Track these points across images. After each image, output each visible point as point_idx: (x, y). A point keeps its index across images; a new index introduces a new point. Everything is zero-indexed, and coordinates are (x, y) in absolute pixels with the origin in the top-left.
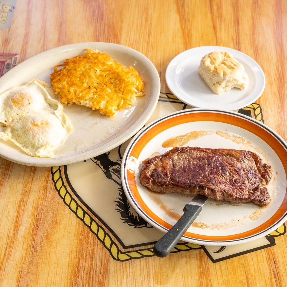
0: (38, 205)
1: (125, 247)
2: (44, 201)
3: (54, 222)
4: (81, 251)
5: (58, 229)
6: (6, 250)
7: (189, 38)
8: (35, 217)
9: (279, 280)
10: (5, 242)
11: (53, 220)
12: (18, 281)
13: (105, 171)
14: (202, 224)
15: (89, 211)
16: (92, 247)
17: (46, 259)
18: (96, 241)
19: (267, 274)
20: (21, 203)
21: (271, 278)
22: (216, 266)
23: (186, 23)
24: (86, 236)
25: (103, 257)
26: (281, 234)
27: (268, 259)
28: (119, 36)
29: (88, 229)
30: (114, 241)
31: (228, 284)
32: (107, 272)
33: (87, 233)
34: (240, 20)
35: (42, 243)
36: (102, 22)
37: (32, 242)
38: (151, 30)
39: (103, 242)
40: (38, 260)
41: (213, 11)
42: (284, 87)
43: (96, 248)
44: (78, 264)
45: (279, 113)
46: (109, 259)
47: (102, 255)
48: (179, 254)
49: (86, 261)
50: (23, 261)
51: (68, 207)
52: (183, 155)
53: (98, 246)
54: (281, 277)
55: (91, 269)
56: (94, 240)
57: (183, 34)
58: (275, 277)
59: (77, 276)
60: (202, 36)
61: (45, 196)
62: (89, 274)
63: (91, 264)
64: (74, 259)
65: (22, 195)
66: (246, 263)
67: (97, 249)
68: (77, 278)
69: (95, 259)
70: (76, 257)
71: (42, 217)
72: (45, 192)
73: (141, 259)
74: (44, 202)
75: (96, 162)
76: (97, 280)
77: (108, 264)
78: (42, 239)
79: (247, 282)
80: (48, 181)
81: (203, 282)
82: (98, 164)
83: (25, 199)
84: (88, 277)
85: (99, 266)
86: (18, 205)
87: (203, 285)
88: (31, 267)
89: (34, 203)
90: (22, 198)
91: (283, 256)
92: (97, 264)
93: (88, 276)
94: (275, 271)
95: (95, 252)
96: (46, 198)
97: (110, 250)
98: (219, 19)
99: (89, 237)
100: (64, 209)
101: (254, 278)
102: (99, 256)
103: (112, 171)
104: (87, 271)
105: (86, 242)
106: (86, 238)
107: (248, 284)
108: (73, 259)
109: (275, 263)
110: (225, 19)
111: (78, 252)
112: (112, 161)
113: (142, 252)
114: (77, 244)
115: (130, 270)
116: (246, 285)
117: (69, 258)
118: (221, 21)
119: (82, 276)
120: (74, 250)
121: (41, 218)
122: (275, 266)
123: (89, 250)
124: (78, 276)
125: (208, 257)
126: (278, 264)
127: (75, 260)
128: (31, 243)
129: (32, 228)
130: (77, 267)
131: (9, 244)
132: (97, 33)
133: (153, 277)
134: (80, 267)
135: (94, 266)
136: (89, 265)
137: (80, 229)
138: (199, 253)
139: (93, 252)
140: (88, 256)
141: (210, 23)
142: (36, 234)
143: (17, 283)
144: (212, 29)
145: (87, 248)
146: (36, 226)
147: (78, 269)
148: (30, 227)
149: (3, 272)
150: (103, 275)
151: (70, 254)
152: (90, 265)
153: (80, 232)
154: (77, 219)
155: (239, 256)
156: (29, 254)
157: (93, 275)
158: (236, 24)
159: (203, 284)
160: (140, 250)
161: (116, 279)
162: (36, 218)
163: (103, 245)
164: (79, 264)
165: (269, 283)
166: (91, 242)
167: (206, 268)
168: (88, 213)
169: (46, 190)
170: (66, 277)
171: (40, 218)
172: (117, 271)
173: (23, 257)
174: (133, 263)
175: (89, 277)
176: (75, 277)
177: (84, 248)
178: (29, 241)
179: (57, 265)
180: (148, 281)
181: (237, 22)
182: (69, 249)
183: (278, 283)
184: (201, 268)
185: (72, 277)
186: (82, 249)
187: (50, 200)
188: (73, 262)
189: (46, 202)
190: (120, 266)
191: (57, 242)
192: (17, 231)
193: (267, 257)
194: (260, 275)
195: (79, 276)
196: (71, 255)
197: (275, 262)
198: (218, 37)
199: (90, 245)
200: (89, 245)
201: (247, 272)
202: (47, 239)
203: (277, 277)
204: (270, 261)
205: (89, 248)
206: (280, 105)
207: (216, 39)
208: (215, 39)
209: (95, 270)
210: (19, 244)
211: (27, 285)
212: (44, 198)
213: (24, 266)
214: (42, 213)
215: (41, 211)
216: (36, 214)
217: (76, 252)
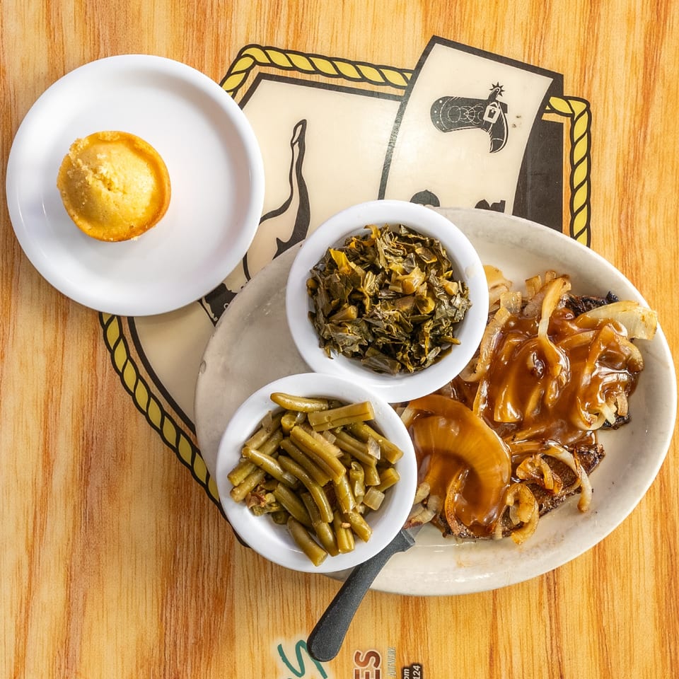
0: (83, 410)
2: (94, 400)
3: (119, 453)
4: (178, 524)
5: (129, 470)
6: (35, 518)
8: (81, 440)
9: (555, 597)
10: (30, 499)
11: (117, 449)
12: (68, 587)
13: (216, 321)
15: (187, 428)
16: (199, 514)
18: (205, 503)
19: (534, 585)
20: (48, 405)
21: (541, 594)
24: (184, 489)
29: (187, 471)
32: (229, 572)
33: (187, 482)
35: (101, 505)
39: (219, 505)
40: (97, 542)
42: (664, 34)
43: (206, 518)
44: (173, 554)
45: (634, 132)
46: (231, 543)
47: (218, 534)
49: (188, 547)
50: (70, 544)
51: (144, 417)
53: (209, 513)
54: (562, 591)
55: (198, 565)
56: (202, 499)
58: (549, 590)
59: (173, 578)
61: (94, 388)
62: (195, 574)
63: (199, 554)
64: (166, 540)
65: (48, 384)
67: (208, 521)
68: (174, 584)
69: (204, 542)
70: (168, 537)
71: (95, 441)
72: (94, 376)
74: (94, 404)
76: (211, 588)
77: (230, 554)
78: (100, 495)
79: (493, 600)
80: (96, 348)
83: (54, 394)
84: (194, 582)
85: (214, 557)
86: (42, 409)
88: (88, 557)
89: (75, 405)
90: (49, 393)
92: (209, 555)
93: (195, 579)
94: (551, 578)
95: (205, 527)
96: (96, 392)
99: (191, 493)
100: (136, 421)
101: (507, 593)
102: (213, 537)
104: (193, 568)
105: (186, 503)
106: (186, 494)
107: (494, 604)
108: (163, 541)
111: (171, 528)
112: (229, 290)
114: (170, 507)
115: (272, 569)
116: (491, 607)
117: (156, 540)
119: (184, 579)
120: (165, 521)
123: (192, 522)
124: (175, 578)
127: (168, 543)
128: (81, 503)
129: (78, 467)
130: (173, 559)
131: (39, 504)
136: (194, 557)
137: (173, 471)
139: (201, 525)
140: (191, 536)
142: (87, 483)
143: (67, 591)
145: (189, 517)
146: (86, 463)
147: (174, 563)
148: (74, 466)
149: (37, 566)
150: (221, 579)
151: (157, 531)
152: (196, 555)
153: (173, 481)
154: (163, 448)
156: (81, 528)
157: (203, 577)
161: (247, 587)
162: (83, 445)
163: (219, 512)
164: (175, 552)
165: (535, 604)
166: (196, 504)
168: (186, 432)
169: (95, 371)
170: (154, 581)
171: (90, 443)
172: (247, 570)
173: (69, 535)
175: (196, 581)
176: (171, 580)
177: (182, 518)
178: (76, 498)
179: (135, 554)
180: (306, 593)
182: (154, 519)
183: (553, 605)
185: (164, 581)
187: (105, 398)
188: (163, 548)
189: (98, 404)
191: (130, 503)
192: (50, 474)
195: (178, 579)
196: (158, 533)
199: (194, 510)
200: (192, 509)
202: (109, 496)
203: (553, 592)
205: (192, 516)
209: (206, 567)
210: (58, 505)
211: (85, 595)
212: (94, 393)
213: (74, 554)
214: (93, 432)
215: (90, 427)
216: (81, 432)
217: (169, 527)
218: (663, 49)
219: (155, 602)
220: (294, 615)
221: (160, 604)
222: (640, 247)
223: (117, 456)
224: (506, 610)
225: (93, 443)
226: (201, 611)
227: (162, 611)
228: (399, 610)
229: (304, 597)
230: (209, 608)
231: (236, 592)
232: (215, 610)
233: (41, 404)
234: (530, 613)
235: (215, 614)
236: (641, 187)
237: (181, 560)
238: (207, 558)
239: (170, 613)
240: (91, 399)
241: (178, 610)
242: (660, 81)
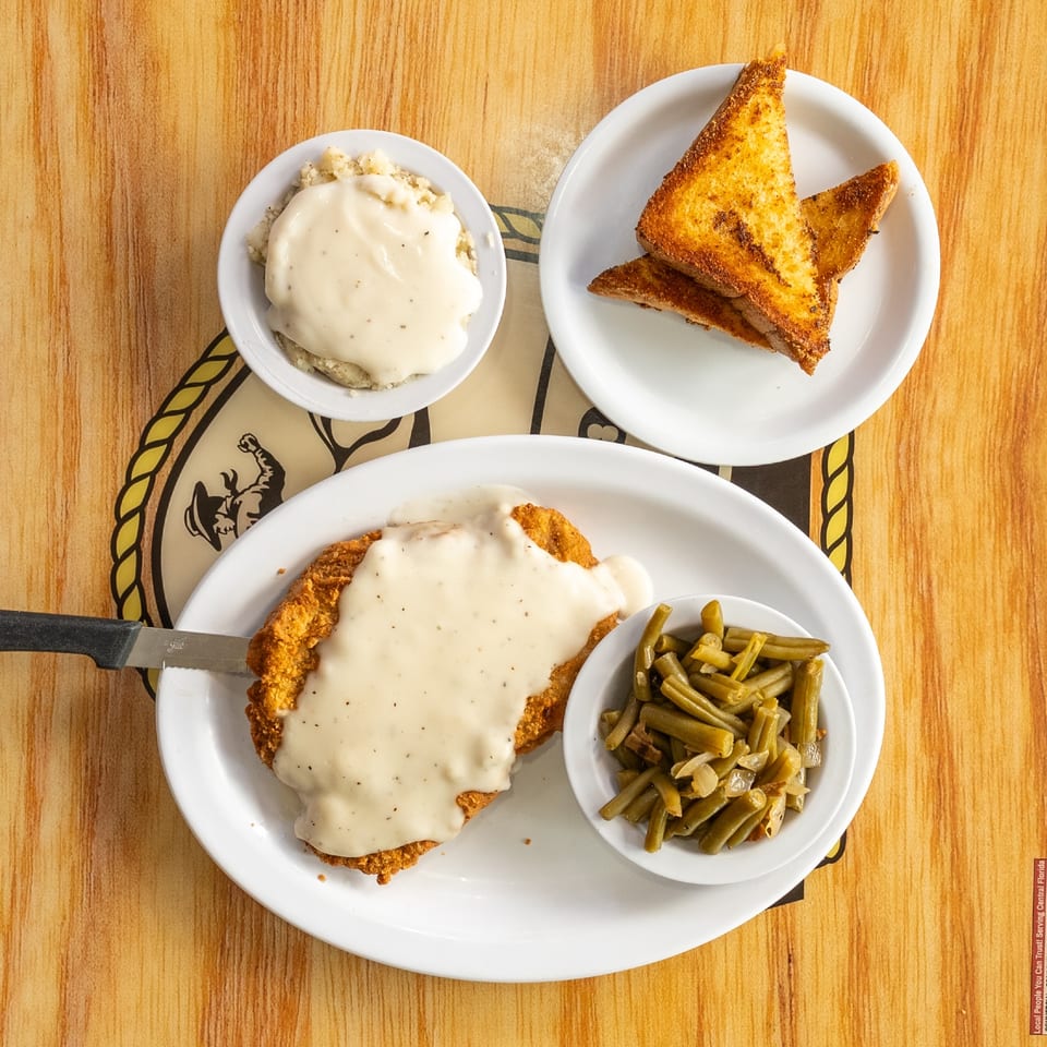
2: (102, 711)
8: (84, 770)
9: (791, 1016)
11: (137, 784)
12: (63, 988)
19: (760, 997)
20: (34, 716)
21: (770, 1010)
31: (643, 1022)
32: (303, 970)
37: (83, 860)
42: (969, 173)
49: (242, 932)
50: (66, 925)
58: (783, 1004)
62: (252, 973)
65: (34, 685)
66: (703, 958)
71: (104, 771)
74: (103, 716)
79: (699, 1017)
81: (574, 1013)
84: (251, 984)
87: (574, 1023)
90: (35, 699)
91: (820, 938)
94: (786, 986)
101: (719, 1006)
107: (700, 1024)
109: (790, 961)
122: (790, 968)
126: (799, 963)
127: (212, 925)
131: (19, 864)
133: (433, 991)
140: (247, 915)
143: (60, 993)
147: (221, 954)
148: (72, 808)
149: (17, 956)
150: (292, 980)
152: (254, 945)
159: (574, 1019)
161: (330, 992)
162: (86, 776)
165: (760, 1025)
178: (75, 856)
180: (419, 1002)
183: (788, 1027)
187: (119, 708)
192: (37, 819)
194: (739, 997)
197: (790, 956)
201: (705, 986)
203: (788, 1007)
210: (49, 866)
211: (88, 1000)
212: (103, 699)
213: (71, 939)
214: (101, 758)
216: (83, 758)
218: (967, 196)
219: (192, 1012)
220: (400, 1035)
221: (200, 1016)
222: (928, 495)
224: (717, 1034)
225: (101, 773)
226: (262, 1027)
227: (203, 1025)
228: (558, 1029)
229: (416, 1009)
230: (273, 1022)
231: (313, 998)
232: (282, 1025)
233: (23, 715)
234: (753, 1038)
235: (282, 1033)
236: (930, 404)
238: (271, 949)
239: (216, 1031)
240: (99, 709)
241: (226, 1025)
242: (963, 244)
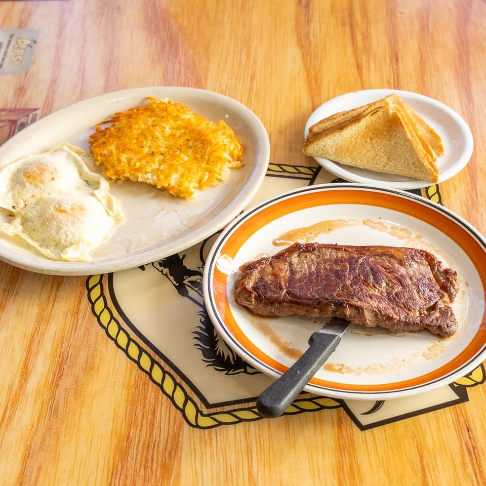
0: (62, 339)
1: (208, 406)
3: (88, 365)
4: (134, 412)
6: (6, 411)
7: (316, 82)
10: (5, 398)
13: (177, 284)
14: (341, 367)
15: (149, 348)
16: (153, 405)
17: (74, 426)
18: (159, 397)
22: (365, 436)
23: (312, 60)
24: (142, 388)
25: (171, 422)
26: (477, 383)
27: (456, 424)
28: (203, 81)
29: (146, 376)
30: (191, 396)
33: (145, 383)
34: (400, 55)
35: (67, 400)
36: (177, 61)
38: (255, 71)
39: (172, 398)
40: (58, 427)
41: (355, 43)
43: (160, 407)
44: (127, 434)
45: (469, 192)
46: (181, 425)
47: (169, 419)
48: (302, 417)
51: (113, 342)
52: (308, 256)
53: (162, 404)
54: (481, 453)
55: (149, 442)
56: (157, 394)
57: (308, 76)
59: (125, 453)
60: (339, 79)
61: (75, 325)
63: (151, 434)
64: (121, 425)
67: (161, 409)
68: (125, 457)
69: (156, 425)
70: (124, 422)
72: (76, 318)
73: (237, 425)
75: (162, 270)
76: (160, 460)
77: (179, 433)
78: (67, 394)
80: (81, 302)
82: (165, 273)
83: (40, 330)
85: (164, 436)
86: (29, 339)
88: (48, 439)
89: (57, 336)
92: (160, 434)
93: (145, 453)
95: (158, 414)
96: (76, 328)
97: (183, 411)
98: (366, 55)
99: (147, 390)
100: (106, 345)
102: (165, 421)
103: (189, 284)
104: (144, 445)
105: (143, 398)
106: (143, 391)
108: (119, 425)
110: (375, 54)
111: (127, 415)
112: (188, 269)
113: (239, 414)
114: (128, 400)
115: (217, 443)
116: (420, 467)
117: (113, 424)
118: (369, 56)
119: (135, 453)
120: (122, 410)
121: (67, 359)
123: (147, 411)
124: (127, 453)
125: (352, 422)
128: (49, 400)
129: (51, 375)
130: (126, 438)
132: (168, 77)
134: (132, 439)
135: (156, 437)
136: (146, 436)
137: (133, 376)
138: (337, 414)
139: (154, 413)
141: (352, 60)
142: (57, 385)
144: (355, 69)
145: (144, 407)
146: (58, 373)
151: (114, 418)
153: (133, 383)
154: (127, 361)
155: (405, 420)
156: (45, 417)
157: (153, 451)
158: (394, 61)
160: (235, 410)
163: (171, 403)
164: (129, 433)
166: (151, 398)
167: (350, 440)
168: (147, 351)
169: (78, 315)
170: (107, 455)
171: (65, 359)
172: (194, 445)
173: (33, 422)
174: (222, 431)
175: (146, 455)
176: (122, 454)
177: (139, 408)
179: (92, 435)
181: (395, 58)
182: (113, 409)
184: (341, 440)
185: (116, 455)
186: (136, 408)
188: (119, 431)
189: (76, 335)
190: (201, 436)
191: (93, 399)
193: (454, 420)
195: (130, 454)
196: (115, 420)
198: (364, 80)
199: (150, 402)
200: (147, 402)
202: (75, 394)
204: (460, 427)
205: (147, 407)
206: (470, 179)
207: (362, 83)
208: (360, 83)
209: (156, 443)
215: (67, 349)
217: (126, 415)
223: (86, 367)
237: (133, 440)
